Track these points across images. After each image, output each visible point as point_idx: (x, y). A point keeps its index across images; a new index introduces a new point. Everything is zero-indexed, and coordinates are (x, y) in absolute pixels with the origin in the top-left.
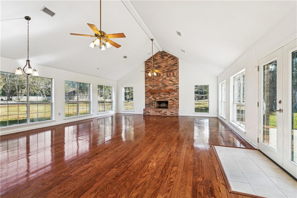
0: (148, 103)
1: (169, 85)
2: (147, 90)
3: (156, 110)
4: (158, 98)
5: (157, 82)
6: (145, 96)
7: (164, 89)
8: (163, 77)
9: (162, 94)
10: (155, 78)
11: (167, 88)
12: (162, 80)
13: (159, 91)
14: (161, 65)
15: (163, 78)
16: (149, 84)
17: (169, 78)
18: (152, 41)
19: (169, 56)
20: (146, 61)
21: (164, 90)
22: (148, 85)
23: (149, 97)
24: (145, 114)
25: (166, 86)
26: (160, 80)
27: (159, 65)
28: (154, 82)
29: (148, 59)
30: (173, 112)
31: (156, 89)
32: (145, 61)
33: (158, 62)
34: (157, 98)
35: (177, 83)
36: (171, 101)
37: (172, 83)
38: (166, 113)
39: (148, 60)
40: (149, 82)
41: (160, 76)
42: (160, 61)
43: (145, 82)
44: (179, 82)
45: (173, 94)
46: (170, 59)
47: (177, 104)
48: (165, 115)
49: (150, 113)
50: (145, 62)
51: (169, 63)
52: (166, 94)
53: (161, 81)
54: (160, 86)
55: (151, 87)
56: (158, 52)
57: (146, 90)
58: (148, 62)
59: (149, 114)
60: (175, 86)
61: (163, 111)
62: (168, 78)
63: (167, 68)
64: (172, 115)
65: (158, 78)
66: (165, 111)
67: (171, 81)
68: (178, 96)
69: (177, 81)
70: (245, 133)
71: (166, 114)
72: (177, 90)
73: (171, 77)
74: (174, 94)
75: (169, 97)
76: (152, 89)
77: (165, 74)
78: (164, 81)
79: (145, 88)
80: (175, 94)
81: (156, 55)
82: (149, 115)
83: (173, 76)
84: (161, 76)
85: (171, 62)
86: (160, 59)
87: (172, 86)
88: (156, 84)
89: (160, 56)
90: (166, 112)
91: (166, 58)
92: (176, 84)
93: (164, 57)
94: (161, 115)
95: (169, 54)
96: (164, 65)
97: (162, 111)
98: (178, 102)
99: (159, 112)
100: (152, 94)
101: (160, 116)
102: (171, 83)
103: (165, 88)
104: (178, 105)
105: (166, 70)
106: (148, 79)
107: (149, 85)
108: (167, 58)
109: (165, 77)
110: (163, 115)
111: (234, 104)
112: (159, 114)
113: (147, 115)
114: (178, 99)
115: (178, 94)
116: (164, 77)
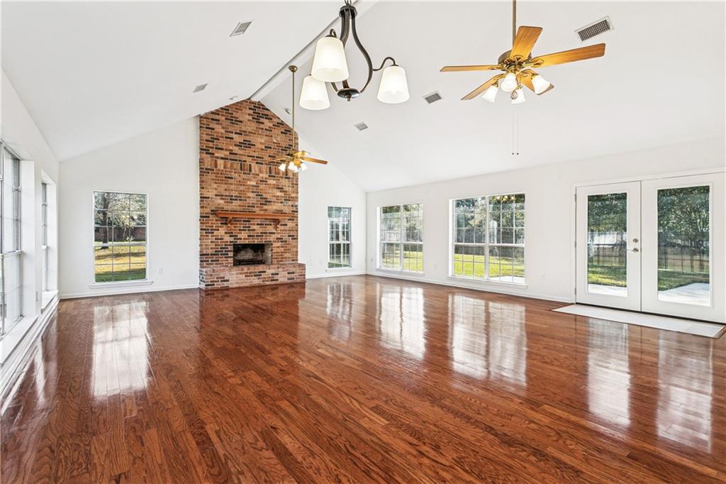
0: (210, 251)
1: (274, 199)
2: (208, 210)
3: (249, 269)
4: (243, 235)
5: (242, 188)
6: (201, 229)
7: (261, 210)
8: (258, 175)
9: (254, 224)
10: (236, 175)
11: (270, 207)
12: (254, 183)
13: (246, 217)
14: (252, 139)
15: (259, 178)
16: (215, 192)
17: (275, 182)
18: (293, 71)
19: (276, 120)
20: (206, 114)
21: (262, 212)
22: (211, 194)
23: (216, 233)
24: (210, 287)
25: (267, 202)
26: (249, 183)
27: (247, 138)
28: (232, 187)
29: (213, 110)
30: (293, 273)
31: (238, 209)
32: (202, 113)
33: (244, 129)
34: (239, 236)
35: (293, 197)
36: (279, 244)
37: (283, 194)
38: (276, 277)
39: (212, 113)
40: (215, 186)
41: (250, 171)
42: (250, 129)
43: (202, 181)
44: (299, 195)
45: (284, 225)
46: (277, 131)
47: (295, 249)
48: (274, 283)
49: (228, 281)
50: (201, 117)
51: (275, 141)
52: (266, 224)
53: (253, 186)
54: (251, 201)
55: (222, 202)
56: (244, 101)
57: (202, 207)
58: (212, 119)
59: (226, 284)
60: (290, 203)
61: (268, 271)
62: (272, 182)
63: (271, 152)
64: (290, 281)
65: (245, 176)
66: (273, 271)
67: (281, 189)
68: (297, 231)
69: (294, 192)
71: (277, 280)
72: (293, 215)
73: (281, 180)
74: (286, 225)
75: (275, 231)
76: (226, 208)
77: (264, 167)
78: (261, 187)
79: (201, 201)
80: (290, 224)
81: (239, 106)
82: (227, 289)
83: (286, 178)
84: (253, 171)
85: (278, 138)
86: (249, 120)
87: (281, 202)
88: (237, 194)
89: (249, 114)
90: (278, 274)
91: (267, 124)
92: (291, 198)
93: (262, 120)
94: (262, 283)
95: (275, 116)
96: (261, 143)
97: (265, 272)
98: (297, 247)
99: (258, 275)
100: (225, 221)
101: (259, 286)
102: (279, 194)
103: (265, 207)
104: (297, 252)
105: (267, 159)
106: (211, 176)
107: (216, 195)
108: (271, 125)
109: (264, 175)
110: (267, 283)
112: (256, 281)
113: (217, 290)
114: (295, 238)
115: (297, 225)
116: (261, 175)
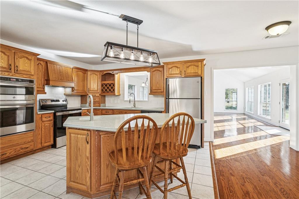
70: (271, 119)
111: (261, 103)
